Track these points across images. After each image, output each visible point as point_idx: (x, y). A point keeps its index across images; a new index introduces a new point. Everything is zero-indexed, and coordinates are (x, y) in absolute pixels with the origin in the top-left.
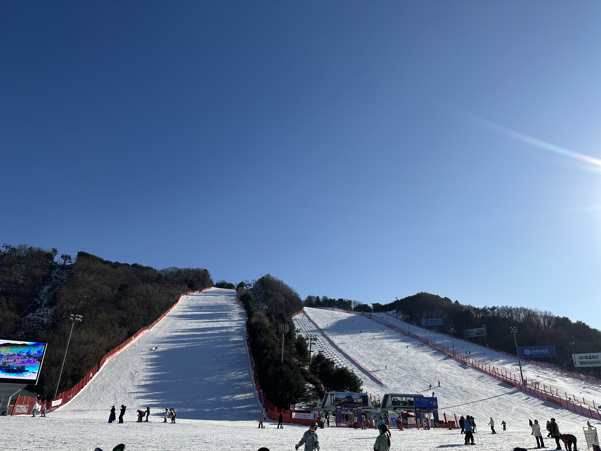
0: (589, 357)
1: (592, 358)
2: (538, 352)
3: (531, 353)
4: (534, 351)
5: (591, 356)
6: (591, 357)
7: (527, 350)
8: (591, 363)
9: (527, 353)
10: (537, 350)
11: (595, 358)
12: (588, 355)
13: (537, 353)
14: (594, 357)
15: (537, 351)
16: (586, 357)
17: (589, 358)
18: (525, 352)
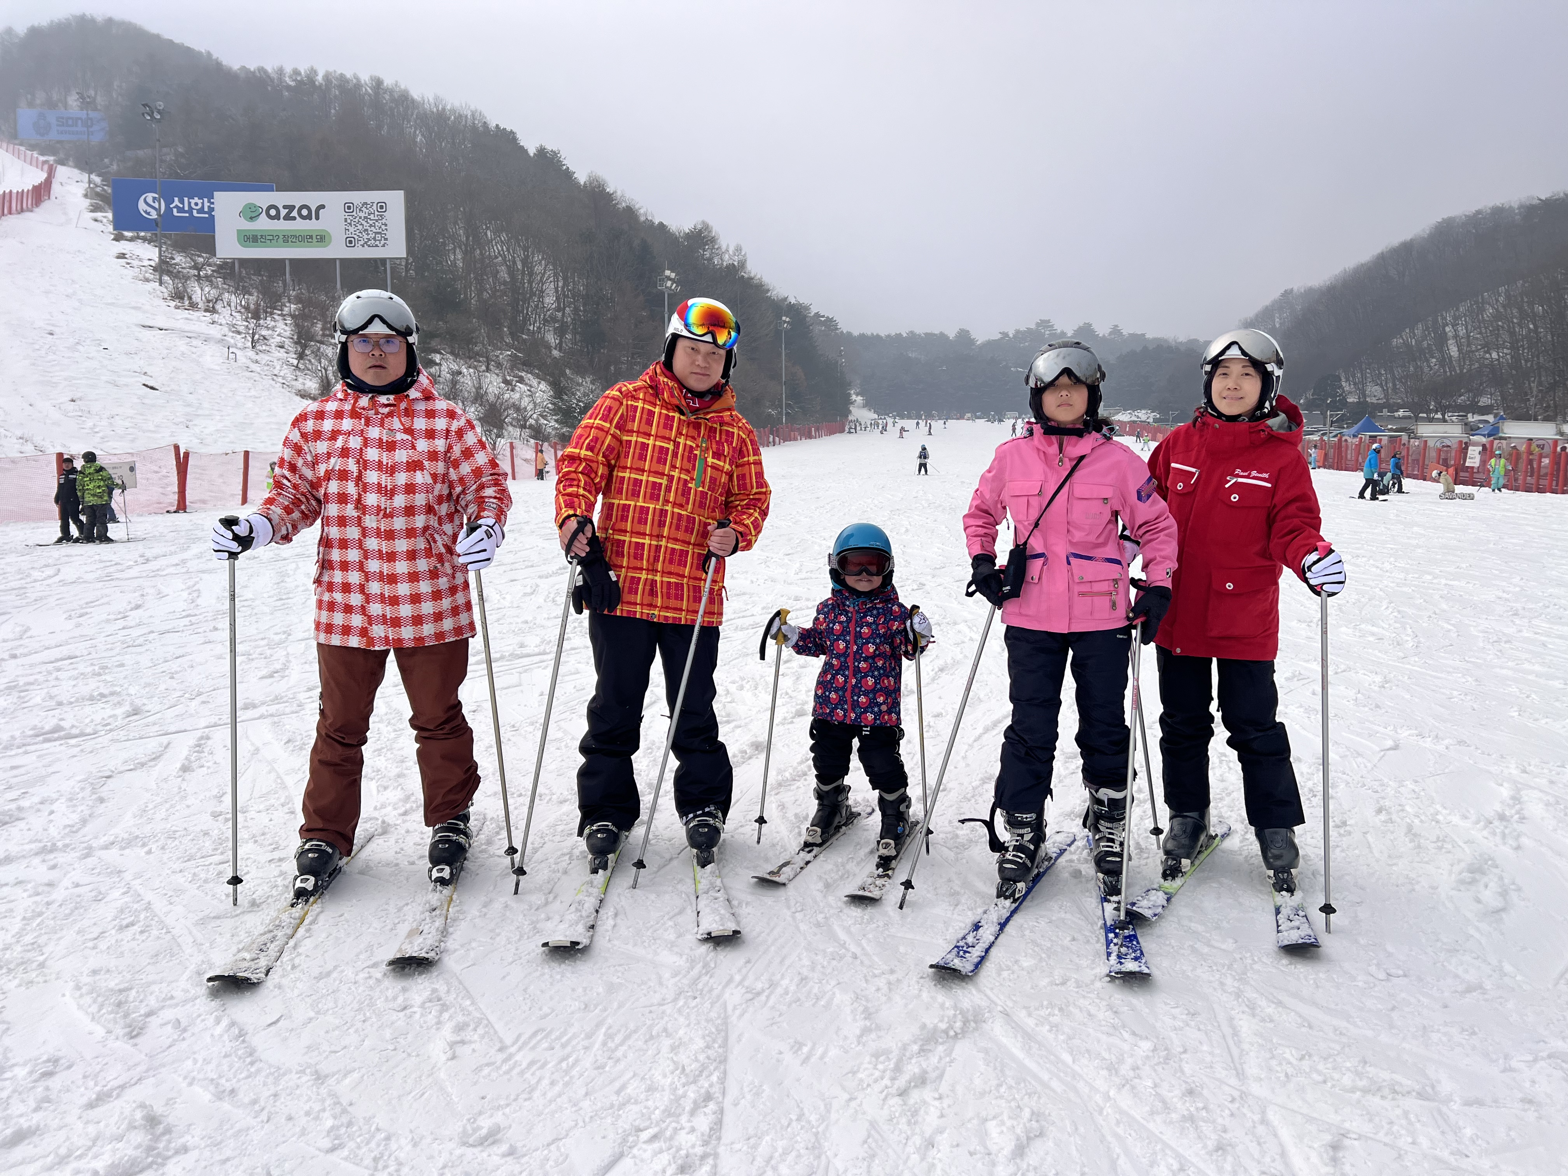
0: (283, 212)
1: (294, 218)
2: (199, 211)
3: (169, 210)
4: (182, 202)
5: (293, 207)
6: (294, 214)
7: (150, 196)
8: (289, 239)
9: (149, 209)
10: (196, 200)
11: (309, 217)
12: (281, 198)
13: (195, 213)
14: (305, 212)
15: (196, 204)
16: (273, 212)
17: (285, 218)
18: (142, 206)
